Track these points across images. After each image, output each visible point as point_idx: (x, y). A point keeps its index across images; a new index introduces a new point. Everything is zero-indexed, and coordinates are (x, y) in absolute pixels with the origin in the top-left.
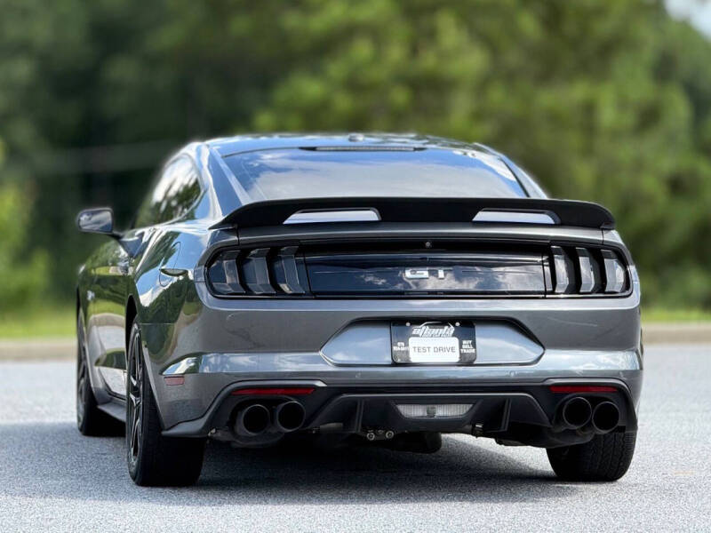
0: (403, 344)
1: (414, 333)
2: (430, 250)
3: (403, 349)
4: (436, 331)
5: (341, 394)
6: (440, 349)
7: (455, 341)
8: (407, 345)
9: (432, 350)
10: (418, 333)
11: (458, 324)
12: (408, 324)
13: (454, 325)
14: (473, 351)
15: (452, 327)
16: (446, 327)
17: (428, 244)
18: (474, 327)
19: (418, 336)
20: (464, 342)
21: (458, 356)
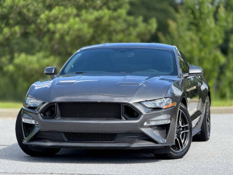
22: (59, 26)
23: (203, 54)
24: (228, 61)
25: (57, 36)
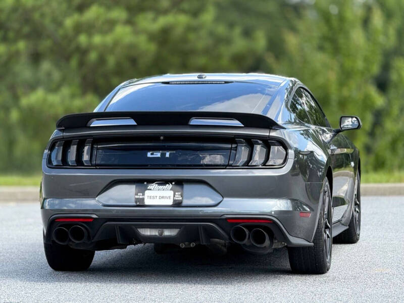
0: (141, 194)
1: (148, 188)
2: (164, 141)
3: (141, 197)
4: (161, 187)
5: (106, 222)
6: (163, 197)
7: (172, 192)
8: (143, 195)
9: (158, 197)
10: (151, 188)
11: (173, 183)
12: (145, 183)
13: (172, 184)
14: (181, 198)
15: (171, 185)
16: (168, 185)
17: (162, 138)
18: (183, 185)
19: (151, 190)
20: (176, 193)
21: (172, 201)
22: (97, 39)
23: (345, 92)
24: (389, 103)
25: (93, 56)
